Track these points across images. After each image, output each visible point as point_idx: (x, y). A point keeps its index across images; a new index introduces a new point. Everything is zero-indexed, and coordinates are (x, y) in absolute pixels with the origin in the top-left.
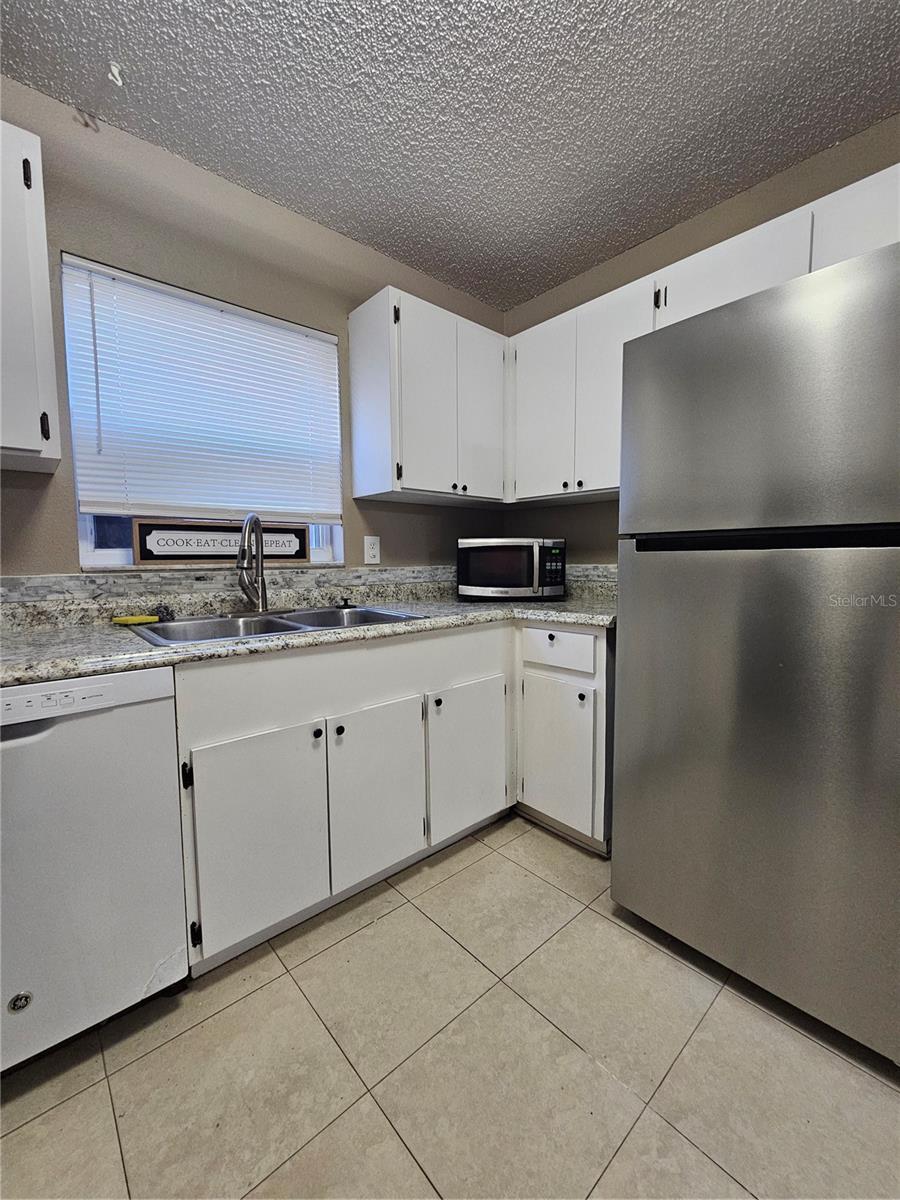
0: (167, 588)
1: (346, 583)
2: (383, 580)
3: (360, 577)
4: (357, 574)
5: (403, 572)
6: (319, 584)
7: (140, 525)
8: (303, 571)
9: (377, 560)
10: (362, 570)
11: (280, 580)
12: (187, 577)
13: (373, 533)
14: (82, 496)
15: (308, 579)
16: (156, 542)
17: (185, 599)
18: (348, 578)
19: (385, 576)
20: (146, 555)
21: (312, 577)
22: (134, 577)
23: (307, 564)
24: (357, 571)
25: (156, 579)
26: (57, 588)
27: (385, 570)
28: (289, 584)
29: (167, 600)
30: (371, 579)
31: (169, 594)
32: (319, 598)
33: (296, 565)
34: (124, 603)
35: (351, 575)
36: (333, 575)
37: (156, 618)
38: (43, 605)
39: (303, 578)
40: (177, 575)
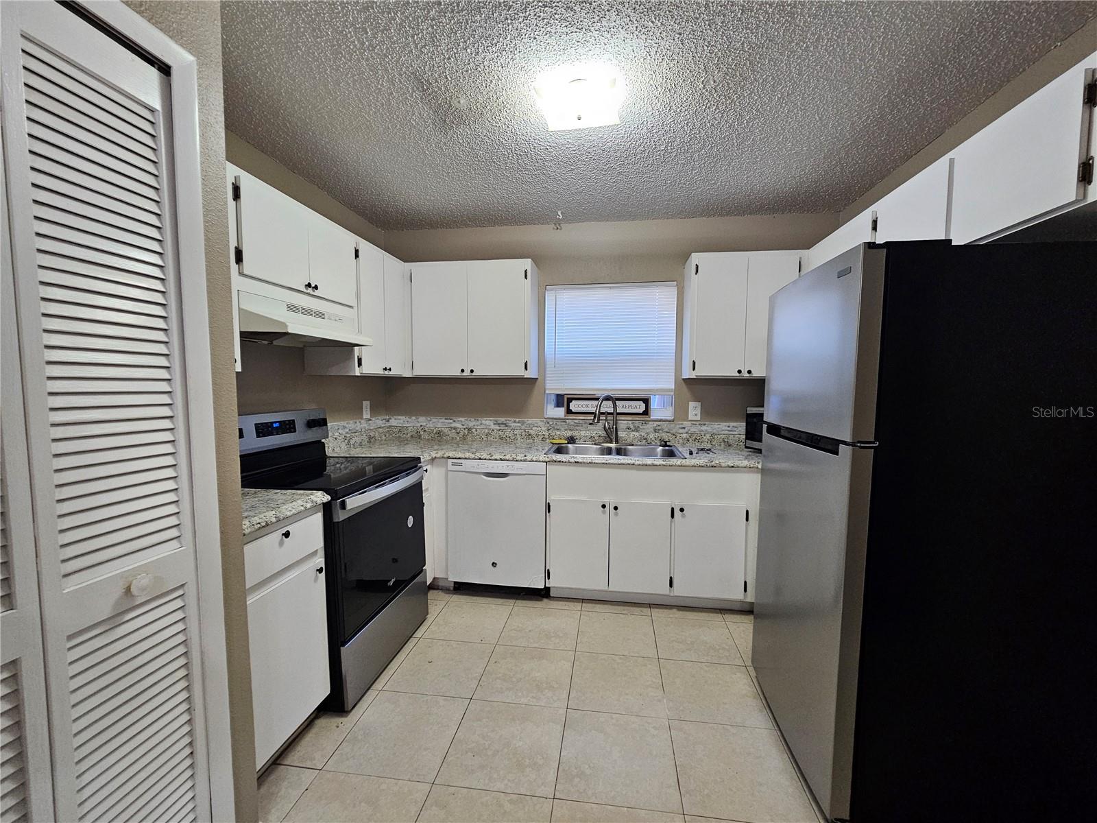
0: (576, 427)
1: (674, 431)
2: (703, 431)
3: (684, 428)
4: (683, 426)
5: (719, 426)
6: (655, 431)
7: (568, 398)
8: (646, 422)
9: (698, 418)
10: (686, 424)
11: (632, 427)
12: (585, 423)
13: (696, 400)
14: (548, 386)
15: (650, 426)
16: (574, 406)
17: (582, 433)
18: (675, 428)
19: (704, 428)
20: (569, 412)
21: (651, 426)
22: (564, 422)
23: (648, 419)
24: (682, 424)
25: (572, 423)
26: (536, 425)
27: (704, 425)
28: (637, 429)
29: (575, 434)
30: (693, 430)
31: (577, 430)
32: (654, 439)
33: (641, 419)
34: (558, 433)
35: (678, 426)
36: (665, 426)
37: (566, 442)
38: (531, 432)
39: (645, 426)
40: (581, 422)
